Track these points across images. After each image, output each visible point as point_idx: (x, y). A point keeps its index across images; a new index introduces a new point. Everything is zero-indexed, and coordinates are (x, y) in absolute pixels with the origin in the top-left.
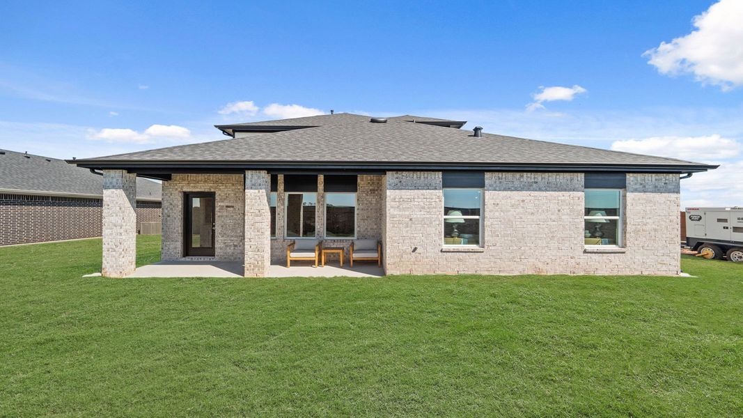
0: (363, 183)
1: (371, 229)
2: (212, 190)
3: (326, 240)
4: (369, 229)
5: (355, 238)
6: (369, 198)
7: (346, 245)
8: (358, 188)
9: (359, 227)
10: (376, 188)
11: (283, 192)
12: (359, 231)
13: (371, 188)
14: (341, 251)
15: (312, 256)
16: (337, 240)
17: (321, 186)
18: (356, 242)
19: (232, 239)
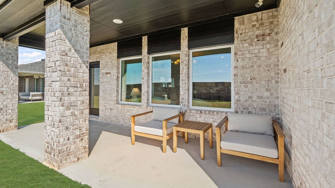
0: (243, 27)
1: (258, 97)
2: (98, 60)
3: (191, 110)
4: (255, 98)
5: (232, 110)
6: (255, 49)
7: (215, 120)
8: (236, 35)
9: (237, 94)
10: (268, 31)
11: (146, 54)
12: (238, 101)
13: (258, 32)
14: (201, 133)
15: (160, 133)
16: (205, 111)
17: (184, 42)
18: (231, 118)
19: (109, 102)
